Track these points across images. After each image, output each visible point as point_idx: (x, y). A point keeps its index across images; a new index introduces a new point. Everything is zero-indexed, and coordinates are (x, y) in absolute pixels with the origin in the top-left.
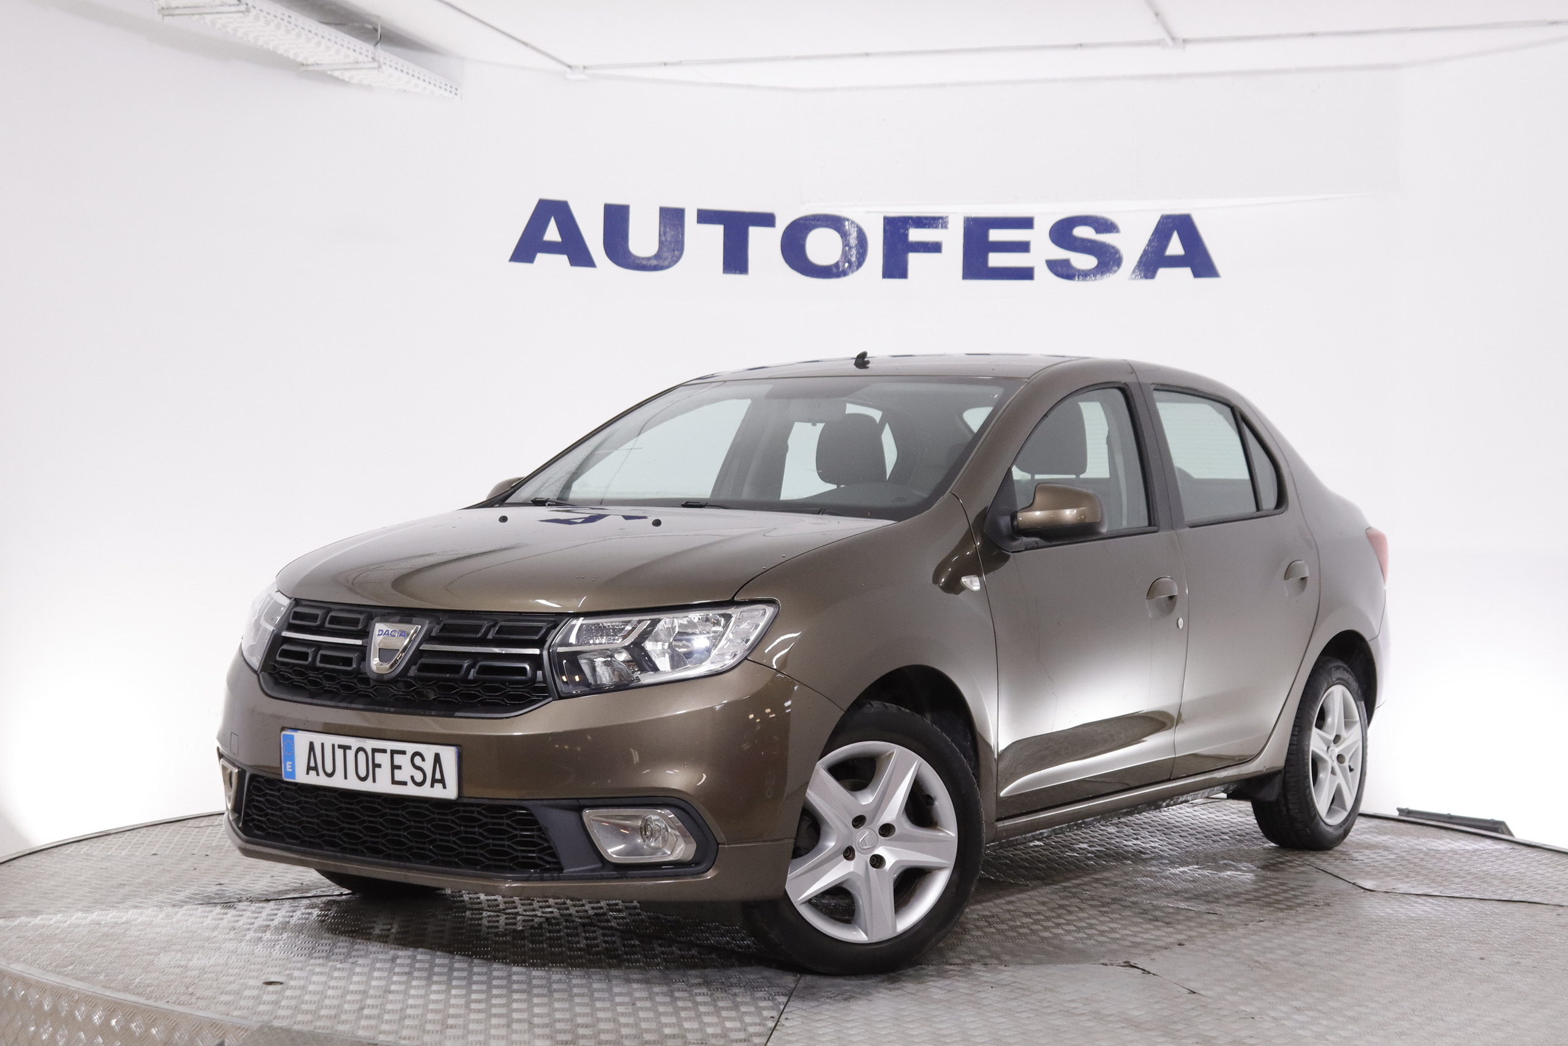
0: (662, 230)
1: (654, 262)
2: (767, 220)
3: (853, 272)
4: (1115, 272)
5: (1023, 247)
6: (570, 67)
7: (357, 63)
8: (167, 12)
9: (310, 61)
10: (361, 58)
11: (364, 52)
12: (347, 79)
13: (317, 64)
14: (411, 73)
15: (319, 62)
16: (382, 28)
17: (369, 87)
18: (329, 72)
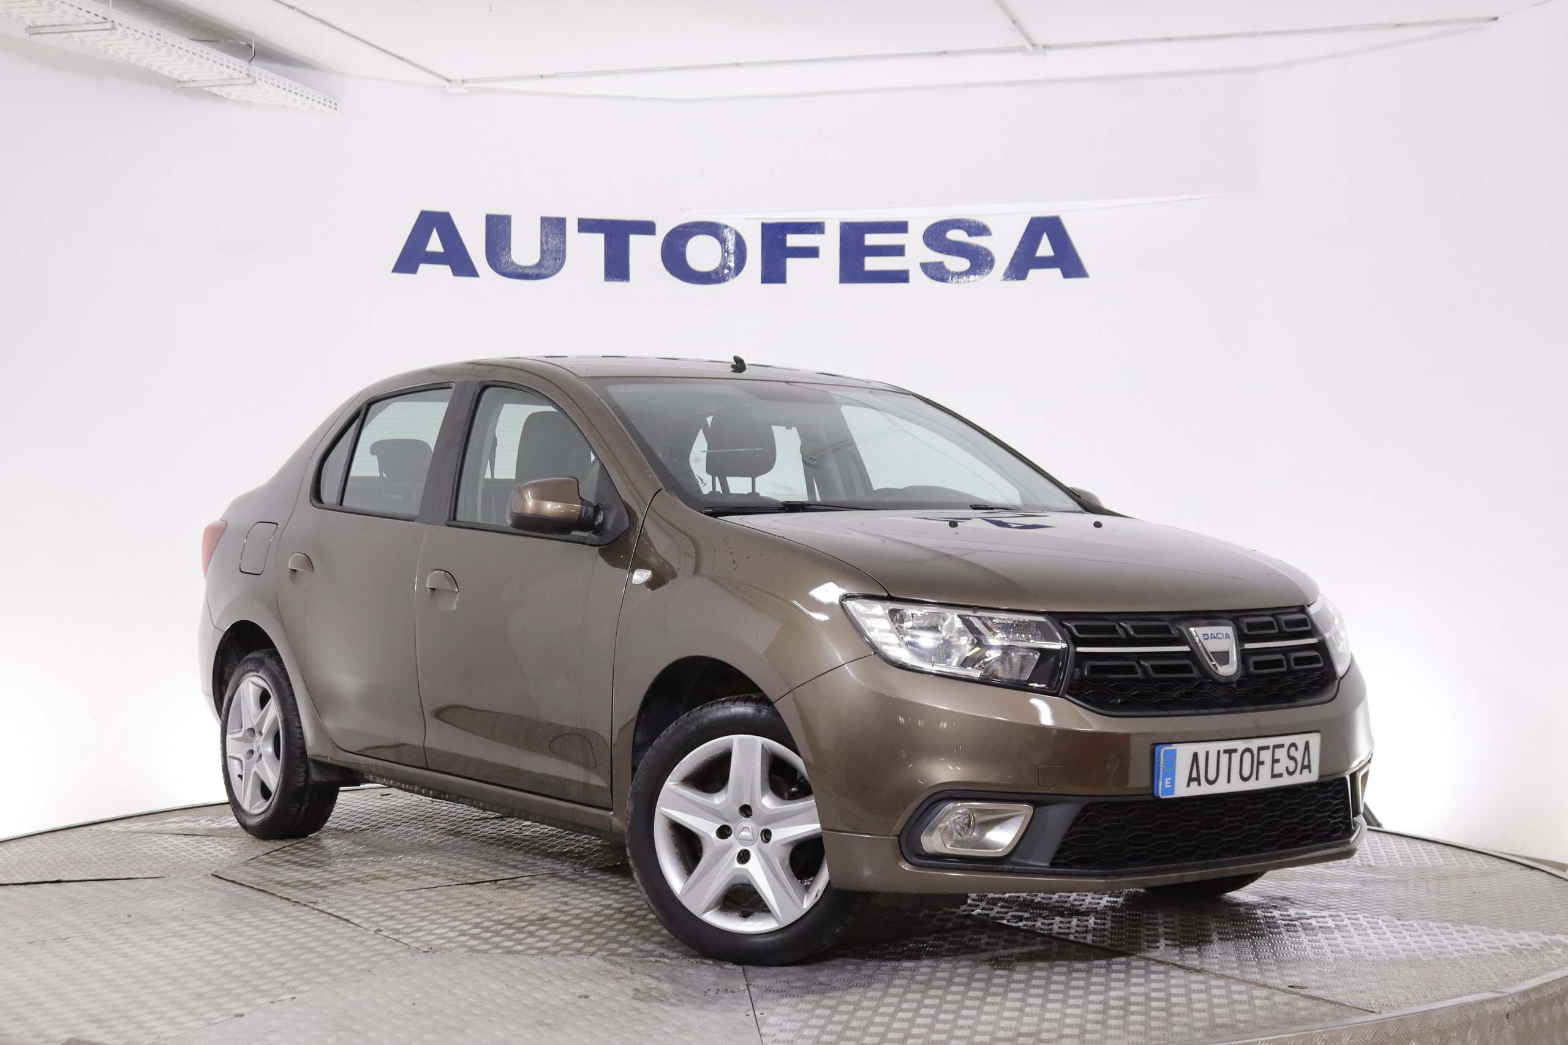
0: (544, 239)
1: (536, 271)
2: (647, 228)
3: (732, 277)
4: (988, 273)
5: (898, 251)
6: (448, 81)
7: (232, 79)
8: (34, 31)
9: (186, 78)
10: (235, 75)
11: (238, 69)
12: (225, 96)
13: (193, 81)
14: (288, 88)
15: (194, 79)
16: (256, 44)
17: (248, 103)
18: (206, 89)
